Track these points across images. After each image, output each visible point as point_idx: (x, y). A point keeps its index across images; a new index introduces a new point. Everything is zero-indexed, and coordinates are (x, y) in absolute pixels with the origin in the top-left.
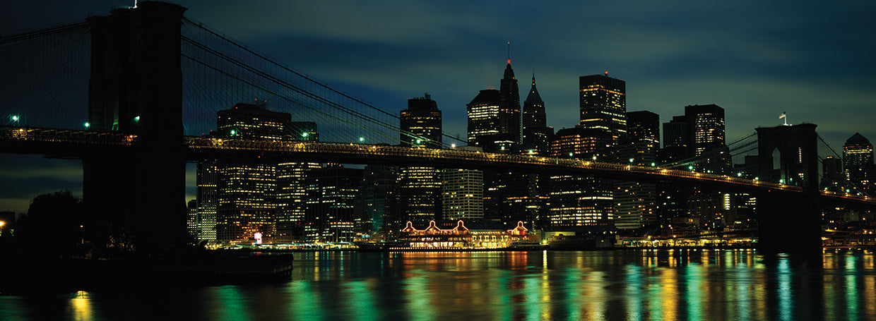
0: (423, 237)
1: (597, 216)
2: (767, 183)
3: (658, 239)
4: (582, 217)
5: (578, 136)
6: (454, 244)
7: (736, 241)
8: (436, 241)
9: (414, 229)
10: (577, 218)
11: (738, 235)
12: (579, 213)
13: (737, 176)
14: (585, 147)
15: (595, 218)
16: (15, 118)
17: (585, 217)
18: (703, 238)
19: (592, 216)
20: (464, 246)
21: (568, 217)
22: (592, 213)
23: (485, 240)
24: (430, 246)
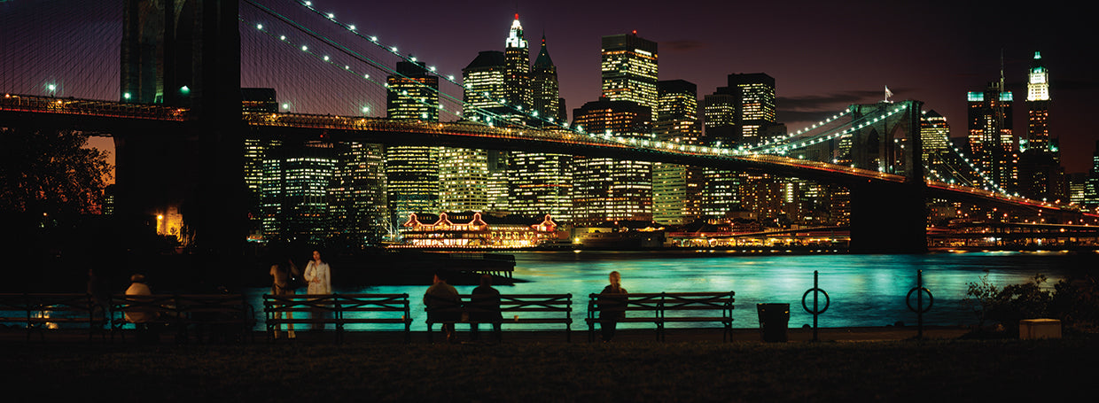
0: (431, 232)
1: (632, 209)
2: (866, 172)
3: (715, 238)
4: (613, 209)
5: (610, 110)
6: (469, 242)
7: (811, 240)
8: (447, 238)
9: (419, 223)
10: (607, 211)
11: (815, 233)
12: (610, 205)
13: (832, 163)
14: (619, 124)
15: (630, 211)
16: (52, 87)
17: (617, 209)
18: (772, 237)
19: (626, 209)
20: (481, 244)
21: (596, 210)
22: (626, 204)
23: (507, 237)
24: (440, 244)
